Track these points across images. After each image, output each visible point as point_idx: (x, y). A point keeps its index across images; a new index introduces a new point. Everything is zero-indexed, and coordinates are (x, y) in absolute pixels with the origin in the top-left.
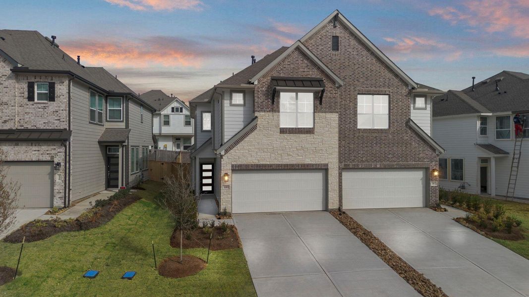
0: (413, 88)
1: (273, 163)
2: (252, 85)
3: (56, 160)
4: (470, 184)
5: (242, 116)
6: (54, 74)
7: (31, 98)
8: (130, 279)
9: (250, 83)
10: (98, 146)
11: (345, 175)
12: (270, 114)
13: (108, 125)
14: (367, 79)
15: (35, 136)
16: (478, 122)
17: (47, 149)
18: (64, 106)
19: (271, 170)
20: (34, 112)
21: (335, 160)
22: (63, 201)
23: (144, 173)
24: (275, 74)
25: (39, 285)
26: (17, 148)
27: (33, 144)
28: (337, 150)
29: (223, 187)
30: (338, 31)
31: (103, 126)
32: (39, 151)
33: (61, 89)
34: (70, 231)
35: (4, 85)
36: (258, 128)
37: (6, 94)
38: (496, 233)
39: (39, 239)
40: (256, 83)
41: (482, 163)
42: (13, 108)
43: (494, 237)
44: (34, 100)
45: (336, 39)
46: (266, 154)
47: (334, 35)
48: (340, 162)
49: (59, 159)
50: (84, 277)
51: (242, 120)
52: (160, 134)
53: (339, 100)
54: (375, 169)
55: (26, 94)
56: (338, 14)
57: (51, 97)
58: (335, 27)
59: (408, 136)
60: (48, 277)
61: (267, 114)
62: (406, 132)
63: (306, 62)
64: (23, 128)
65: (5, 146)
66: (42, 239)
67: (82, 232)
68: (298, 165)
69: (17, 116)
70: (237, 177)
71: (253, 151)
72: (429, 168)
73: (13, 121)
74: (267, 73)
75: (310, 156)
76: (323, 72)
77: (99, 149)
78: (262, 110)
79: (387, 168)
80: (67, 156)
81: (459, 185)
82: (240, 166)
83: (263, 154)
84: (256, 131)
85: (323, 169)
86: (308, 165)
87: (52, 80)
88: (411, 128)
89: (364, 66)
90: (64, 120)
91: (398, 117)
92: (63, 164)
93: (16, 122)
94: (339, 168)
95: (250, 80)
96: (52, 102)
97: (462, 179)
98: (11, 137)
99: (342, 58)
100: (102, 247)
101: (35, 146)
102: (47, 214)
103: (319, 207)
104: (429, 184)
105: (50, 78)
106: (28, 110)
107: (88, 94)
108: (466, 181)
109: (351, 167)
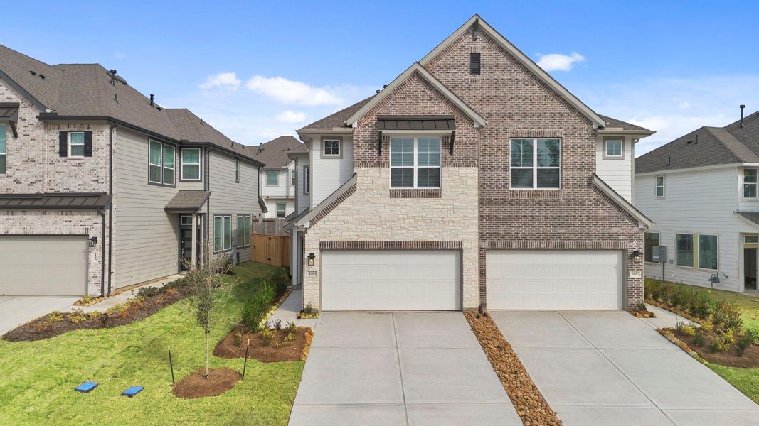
0: (600, 127)
1: (379, 240)
2: (349, 129)
3: (91, 235)
4: (727, 274)
5: (338, 173)
6: (91, 121)
7: (63, 153)
8: (131, 396)
9: (346, 126)
10: (165, 215)
11: (491, 258)
12: (376, 169)
13: (181, 186)
14: (525, 115)
15: (65, 202)
16: (739, 177)
17: (80, 219)
18: (104, 162)
19: (376, 250)
20: (67, 170)
21: (472, 237)
22: (100, 288)
23: (241, 251)
24: (383, 112)
25: (11, 398)
26: (45, 218)
27: (64, 213)
28: (476, 221)
29: (308, 273)
30: (480, 46)
31: (174, 187)
32: (70, 221)
33: (100, 139)
34: (89, 328)
35: (31, 137)
36: (358, 190)
37: (33, 148)
38: (716, 356)
39: (44, 338)
40: (355, 125)
41: (746, 242)
42: (42, 165)
43: (710, 360)
44: (66, 156)
45: (475, 58)
46: (369, 227)
47: (473, 52)
48: (482, 238)
49: (95, 232)
50: (76, 390)
51: (338, 178)
52: (287, 196)
53: (479, 147)
54: (538, 249)
55: (57, 148)
56: (477, 20)
57: (87, 151)
58: (475, 40)
59: (591, 200)
60: (28, 388)
61: (371, 170)
62: (589, 195)
63: (429, 92)
64: (53, 191)
65: (31, 215)
66: (49, 337)
67: (104, 330)
68: (416, 243)
69: (46, 176)
70: (328, 259)
71: (351, 223)
72: (627, 249)
73: (41, 182)
74: (372, 111)
75: (435, 230)
76: (454, 106)
77: (166, 218)
78: (364, 164)
79: (557, 250)
80: (107, 228)
81: (709, 276)
82: (331, 243)
83: (365, 227)
84: (354, 194)
85: (455, 249)
86: (432, 243)
87: (89, 128)
88: (596, 188)
89: (520, 96)
90: (103, 181)
91: (575, 171)
92: (99, 239)
93: (45, 185)
94: (481, 248)
95: (345, 122)
96: (88, 158)
97: (715, 267)
98: (38, 203)
99: (487, 85)
100: (119, 351)
101: (66, 215)
102: (75, 304)
103: (451, 305)
104: (628, 274)
105: (86, 127)
106: (59, 169)
107: (147, 145)
108: (722, 270)
109: (499, 246)
